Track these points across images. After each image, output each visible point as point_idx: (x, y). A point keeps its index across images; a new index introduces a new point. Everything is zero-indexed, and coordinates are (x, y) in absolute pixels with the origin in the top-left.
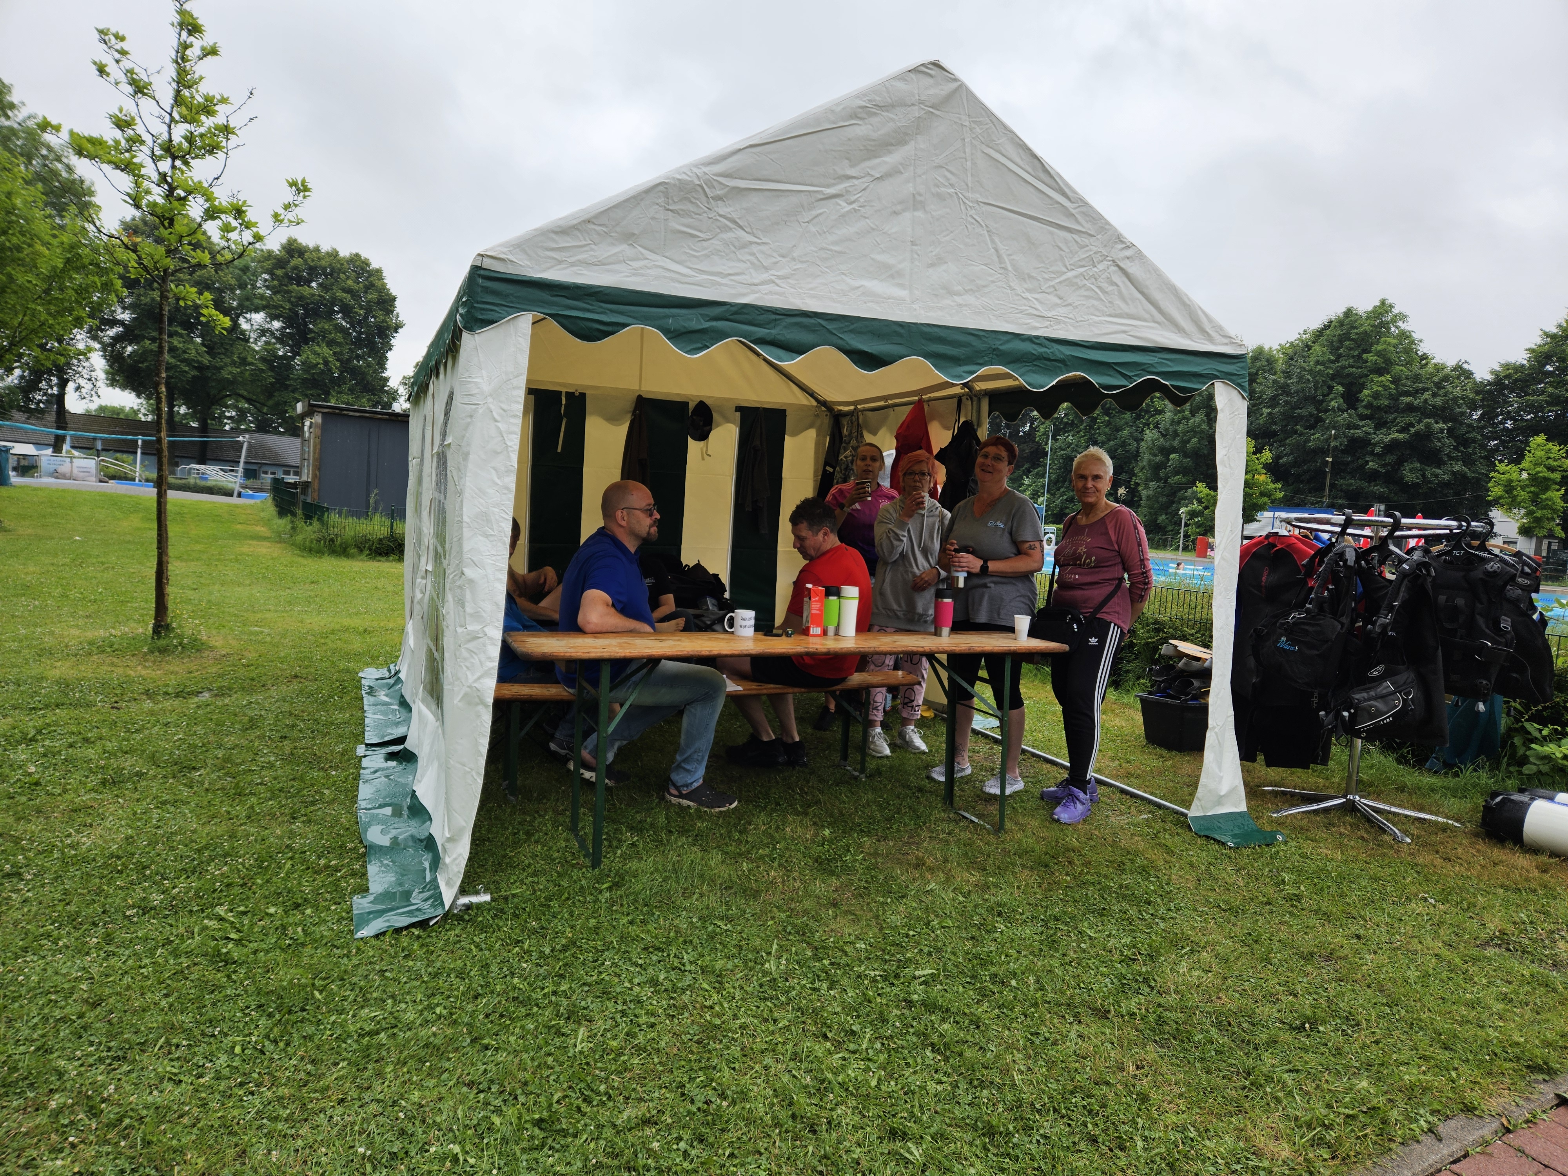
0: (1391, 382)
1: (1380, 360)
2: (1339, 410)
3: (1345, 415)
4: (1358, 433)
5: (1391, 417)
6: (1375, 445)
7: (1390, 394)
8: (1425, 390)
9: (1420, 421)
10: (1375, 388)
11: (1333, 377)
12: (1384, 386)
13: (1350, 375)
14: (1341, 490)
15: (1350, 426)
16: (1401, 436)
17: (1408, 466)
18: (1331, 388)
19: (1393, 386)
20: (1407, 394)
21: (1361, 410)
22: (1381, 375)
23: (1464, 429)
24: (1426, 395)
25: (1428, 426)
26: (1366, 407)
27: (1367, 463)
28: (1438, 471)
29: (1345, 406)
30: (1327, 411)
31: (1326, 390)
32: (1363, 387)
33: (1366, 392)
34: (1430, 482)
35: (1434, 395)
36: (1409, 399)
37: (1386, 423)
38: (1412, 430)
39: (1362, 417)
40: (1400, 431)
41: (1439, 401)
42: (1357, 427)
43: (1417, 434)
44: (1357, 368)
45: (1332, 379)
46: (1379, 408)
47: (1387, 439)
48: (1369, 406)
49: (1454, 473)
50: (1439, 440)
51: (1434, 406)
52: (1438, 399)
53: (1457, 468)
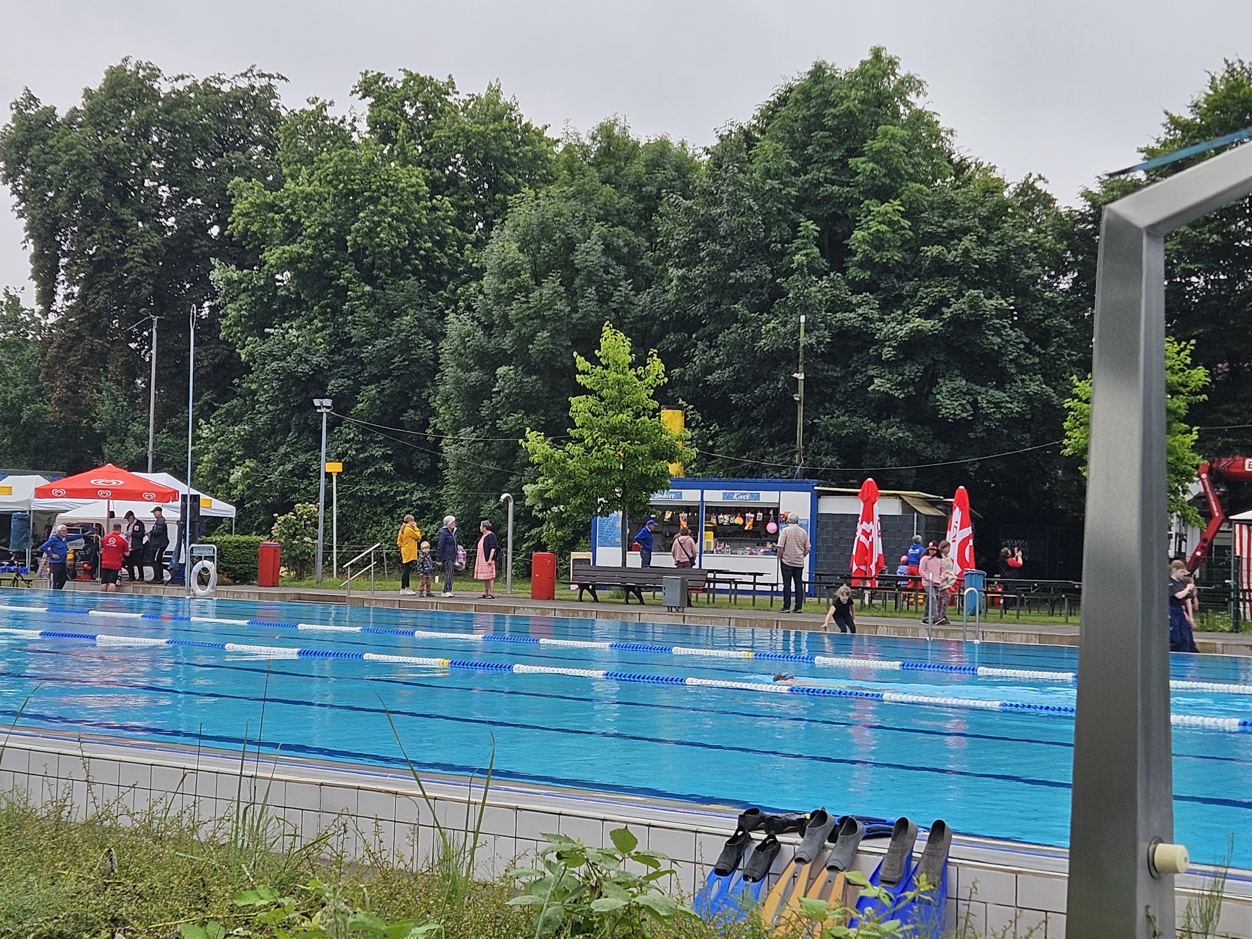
0: (904, 215)
1: (880, 171)
2: (813, 271)
3: (824, 283)
4: (851, 318)
5: (908, 287)
6: (882, 343)
7: (905, 242)
8: (966, 231)
9: (960, 295)
10: (874, 226)
11: (799, 204)
12: (890, 223)
13: (829, 198)
14: (828, 439)
15: (835, 306)
16: (928, 324)
17: (945, 386)
18: (795, 226)
19: (906, 223)
20: (932, 239)
21: (853, 272)
22: (883, 201)
23: (1040, 310)
24: (967, 242)
25: (974, 304)
26: (861, 265)
27: (871, 381)
28: (999, 394)
29: (823, 263)
30: (790, 272)
31: (787, 232)
32: (853, 224)
33: (858, 234)
34: (987, 416)
35: (982, 241)
36: (936, 250)
37: (900, 298)
38: (947, 312)
39: (857, 287)
40: (926, 316)
41: (990, 254)
42: (849, 307)
43: (955, 319)
44: (842, 184)
45: (798, 210)
46: (885, 269)
47: (903, 331)
48: (867, 263)
49: (1029, 399)
50: (997, 332)
51: (982, 263)
52: (989, 249)
53: (1033, 388)
